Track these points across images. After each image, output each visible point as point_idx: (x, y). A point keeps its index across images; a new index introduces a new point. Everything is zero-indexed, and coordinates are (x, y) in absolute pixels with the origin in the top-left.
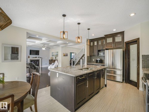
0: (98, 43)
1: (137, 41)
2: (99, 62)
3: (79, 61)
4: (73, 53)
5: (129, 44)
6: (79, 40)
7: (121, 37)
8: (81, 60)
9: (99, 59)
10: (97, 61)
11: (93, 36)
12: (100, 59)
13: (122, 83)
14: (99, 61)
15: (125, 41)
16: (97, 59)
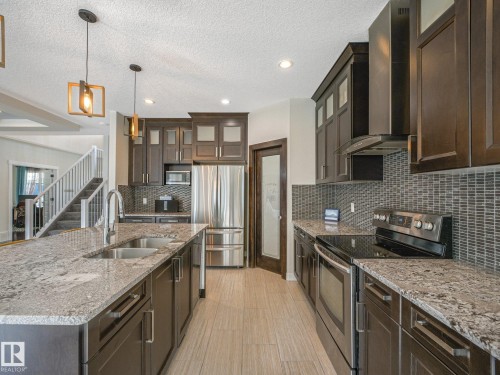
0: (163, 138)
1: (280, 146)
2: (165, 209)
3: (74, 207)
4: (36, 170)
5: (259, 151)
6: (87, 102)
7: (239, 128)
8: (84, 204)
9: (166, 198)
10: (158, 206)
11: (150, 105)
12: (170, 198)
13: (243, 271)
14: (166, 203)
15: (249, 144)
16: (162, 198)
